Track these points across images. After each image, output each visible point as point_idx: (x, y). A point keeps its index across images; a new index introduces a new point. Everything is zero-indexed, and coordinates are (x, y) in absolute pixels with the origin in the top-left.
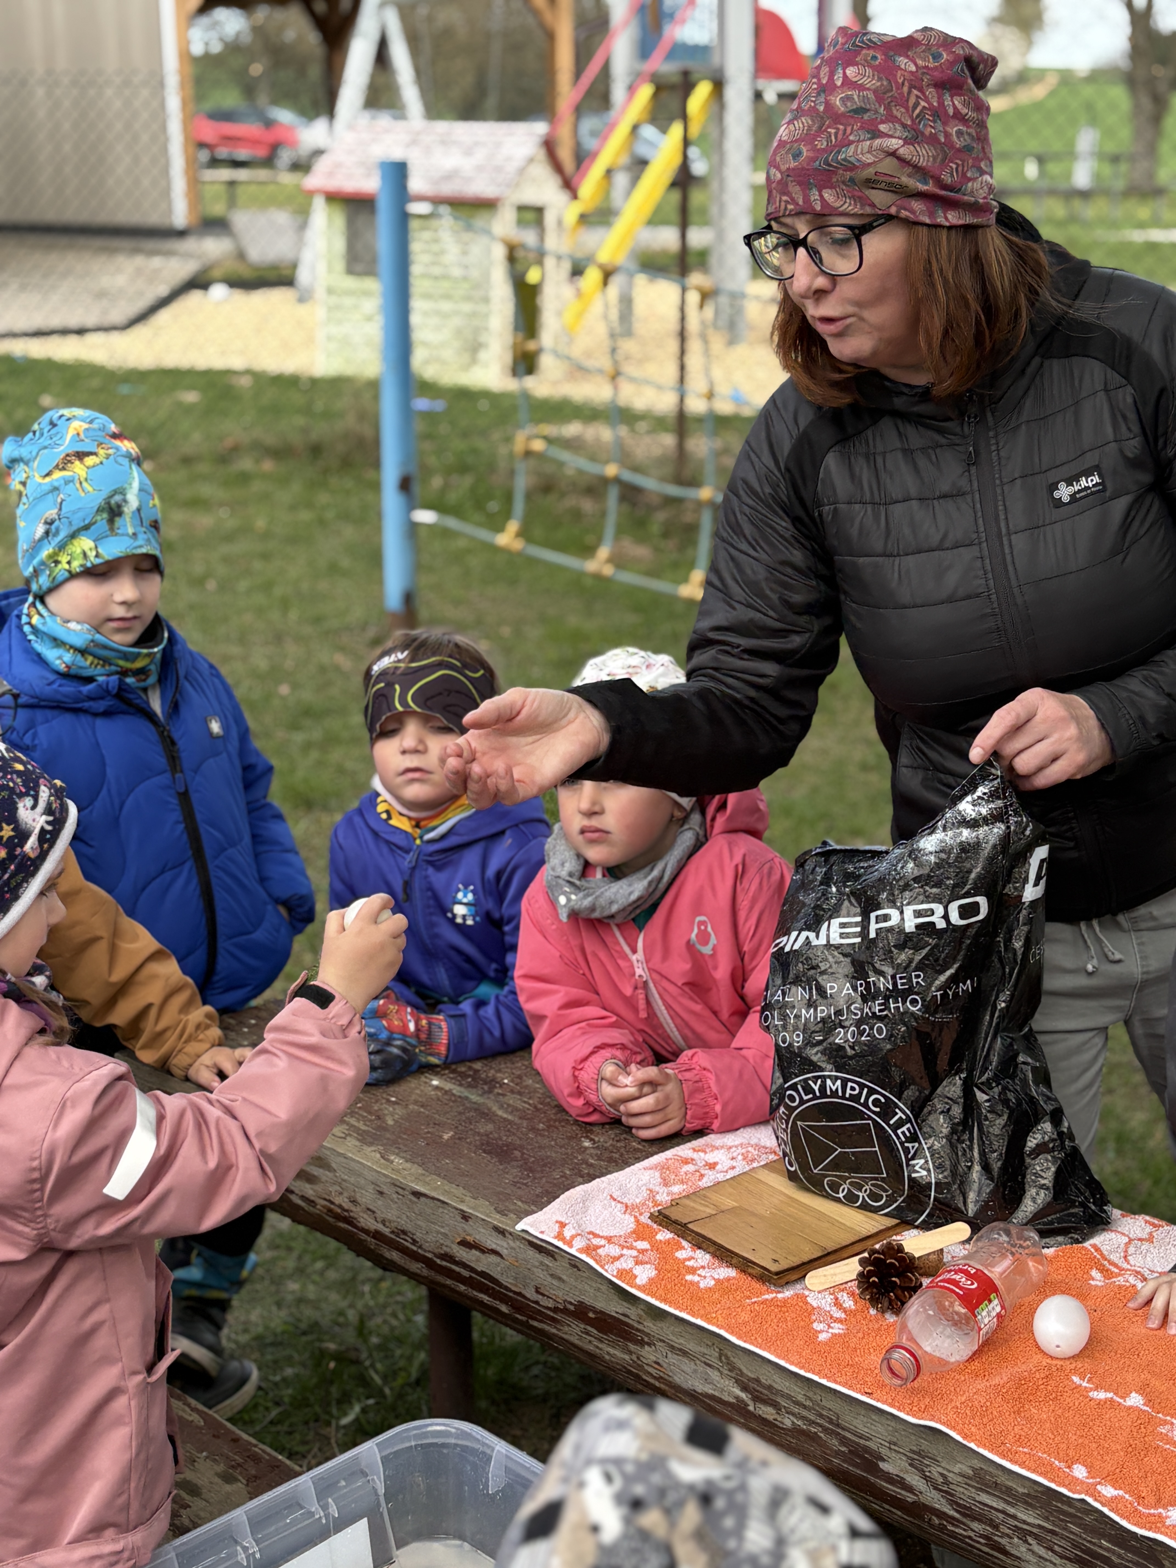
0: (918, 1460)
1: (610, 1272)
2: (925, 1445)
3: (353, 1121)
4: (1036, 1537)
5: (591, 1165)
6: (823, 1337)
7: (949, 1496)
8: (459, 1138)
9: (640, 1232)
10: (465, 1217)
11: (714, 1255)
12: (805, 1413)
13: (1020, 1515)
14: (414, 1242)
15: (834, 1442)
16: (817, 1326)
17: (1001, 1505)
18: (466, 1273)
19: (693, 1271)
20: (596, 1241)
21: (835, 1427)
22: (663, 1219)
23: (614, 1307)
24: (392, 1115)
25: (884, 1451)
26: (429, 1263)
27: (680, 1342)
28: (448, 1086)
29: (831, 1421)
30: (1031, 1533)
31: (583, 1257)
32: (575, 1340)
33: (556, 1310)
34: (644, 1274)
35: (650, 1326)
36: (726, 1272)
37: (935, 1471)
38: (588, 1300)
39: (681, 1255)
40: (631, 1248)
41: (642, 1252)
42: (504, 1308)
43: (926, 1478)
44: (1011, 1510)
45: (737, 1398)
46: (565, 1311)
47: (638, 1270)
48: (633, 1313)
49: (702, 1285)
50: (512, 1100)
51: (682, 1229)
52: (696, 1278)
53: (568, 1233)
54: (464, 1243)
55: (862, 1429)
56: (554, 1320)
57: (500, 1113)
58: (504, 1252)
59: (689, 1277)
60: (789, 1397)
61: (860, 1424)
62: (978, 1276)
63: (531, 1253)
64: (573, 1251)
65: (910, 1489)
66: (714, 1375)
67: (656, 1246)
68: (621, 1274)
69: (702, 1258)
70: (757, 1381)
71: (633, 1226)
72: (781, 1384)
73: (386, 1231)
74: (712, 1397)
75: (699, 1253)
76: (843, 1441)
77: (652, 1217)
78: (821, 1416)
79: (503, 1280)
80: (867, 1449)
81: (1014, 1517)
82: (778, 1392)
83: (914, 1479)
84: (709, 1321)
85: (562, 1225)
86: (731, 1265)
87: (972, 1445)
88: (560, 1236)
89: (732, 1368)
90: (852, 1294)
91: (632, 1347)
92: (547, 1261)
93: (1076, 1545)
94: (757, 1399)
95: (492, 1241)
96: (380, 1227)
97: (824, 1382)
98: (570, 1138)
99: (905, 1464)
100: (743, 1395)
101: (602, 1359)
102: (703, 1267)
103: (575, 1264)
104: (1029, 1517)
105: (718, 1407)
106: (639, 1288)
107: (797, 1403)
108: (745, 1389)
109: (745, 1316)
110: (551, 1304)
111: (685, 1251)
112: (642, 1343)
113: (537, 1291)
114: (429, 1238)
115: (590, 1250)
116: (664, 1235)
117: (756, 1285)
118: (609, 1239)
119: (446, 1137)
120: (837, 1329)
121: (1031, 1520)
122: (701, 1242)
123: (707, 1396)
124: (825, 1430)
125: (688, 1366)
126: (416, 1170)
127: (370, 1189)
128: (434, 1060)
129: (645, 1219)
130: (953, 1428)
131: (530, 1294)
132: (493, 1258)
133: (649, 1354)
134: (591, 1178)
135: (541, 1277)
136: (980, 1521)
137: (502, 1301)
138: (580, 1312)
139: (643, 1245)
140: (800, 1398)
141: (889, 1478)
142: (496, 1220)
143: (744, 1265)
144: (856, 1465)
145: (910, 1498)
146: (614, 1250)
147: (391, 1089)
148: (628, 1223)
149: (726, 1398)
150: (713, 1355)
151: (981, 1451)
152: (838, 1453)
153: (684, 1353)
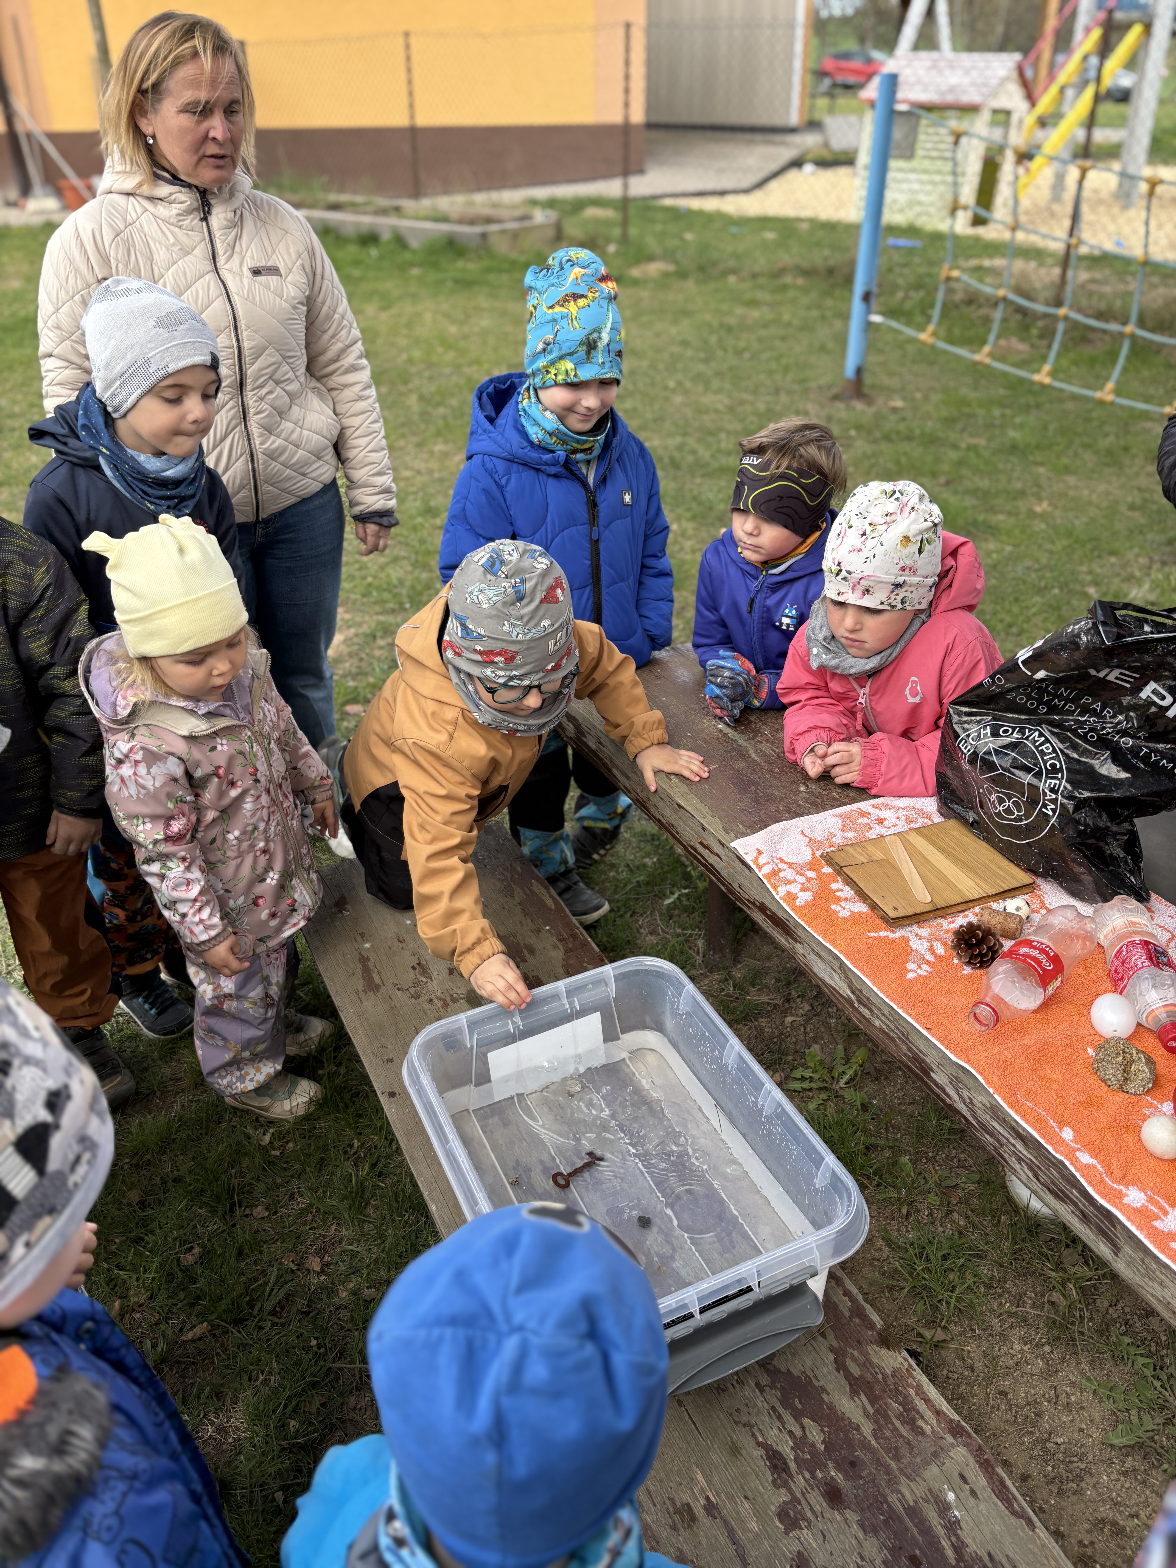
0: (955, 1081)
1: (778, 894)
2: (961, 1075)
4: (1028, 1165)
5: (799, 806)
6: (911, 976)
7: (973, 1112)
8: (720, 770)
9: (812, 865)
10: (704, 829)
11: (855, 893)
12: (887, 1023)
13: (1019, 1148)
14: (678, 833)
15: (904, 1048)
16: (912, 965)
17: (1006, 1134)
18: (703, 861)
19: (838, 901)
20: (780, 866)
21: (905, 1038)
22: (828, 859)
23: (781, 914)
25: (935, 1067)
26: (685, 848)
27: (817, 949)
29: (902, 1035)
30: (1023, 1160)
31: (766, 881)
32: (758, 920)
33: (749, 902)
34: (805, 897)
35: (800, 932)
36: (861, 907)
37: (966, 1094)
38: (767, 904)
39: (835, 886)
40: (803, 875)
41: (809, 880)
42: (722, 888)
43: (959, 1094)
44: (1012, 1140)
45: (848, 995)
46: (754, 904)
47: (800, 895)
49: (840, 915)
50: (766, 747)
51: (839, 870)
52: (838, 908)
53: (761, 859)
54: (703, 844)
55: (922, 1049)
56: (749, 907)
57: (753, 756)
58: (723, 857)
59: (833, 907)
60: (879, 1011)
61: (921, 1045)
64: (758, 872)
65: (949, 1096)
66: (836, 977)
67: (820, 876)
68: (788, 896)
69: (848, 892)
70: (862, 994)
71: (810, 858)
72: (873, 1000)
74: (836, 991)
75: (847, 888)
76: (909, 1049)
77: (824, 854)
78: (898, 1030)
79: (722, 873)
80: (923, 1061)
81: (1014, 1146)
82: (872, 1004)
83: (952, 1092)
84: (833, 944)
85: (760, 853)
86: (864, 903)
87: (991, 1091)
88: (755, 860)
89: (847, 977)
90: (944, 944)
91: (790, 940)
92: (747, 872)
94: (860, 1002)
95: (717, 848)
97: (900, 1011)
98: (793, 782)
99: (947, 1080)
100: (852, 997)
101: (773, 938)
102: (846, 899)
103: (759, 879)
104: (1025, 1152)
105: (836, 995)
106: (795, 909)
107: (884, 1016)
108: (853, 992)
110: (746, 896)
111: (837, 885)
112: (796, 940)
113: (739, 885)
114: (685, 834)
115: (772, 873)
116: (827, 870)
117: (879, 922)
118: (790, 865)
120: (925, 970)
121: (1027, 1155)
122: (850, 882)
123: (832, 987)
124: (900, 1039)
125: (823, 967)
126: (684, 789)
129: (819, 855)
130: (982, 1077)
132: (718, 859)
133: (800, 949)
134: (793, 816)
135: (743, 880)
136: (992, 1135)
137: (721, 883)
138: (763, 908)
139: (811, 874)
140: (884, 1012)
141: (936, 1083)
142: (722, 835)
143: (873, 906)
144: (916, 1067)
145: (948, 1101)
146: (789, 877)
148: (806, 855)
149: (842, 993)
150: (835, 965)
151: (996, 1096)
152: (906, 1055)
153: (820, 959)
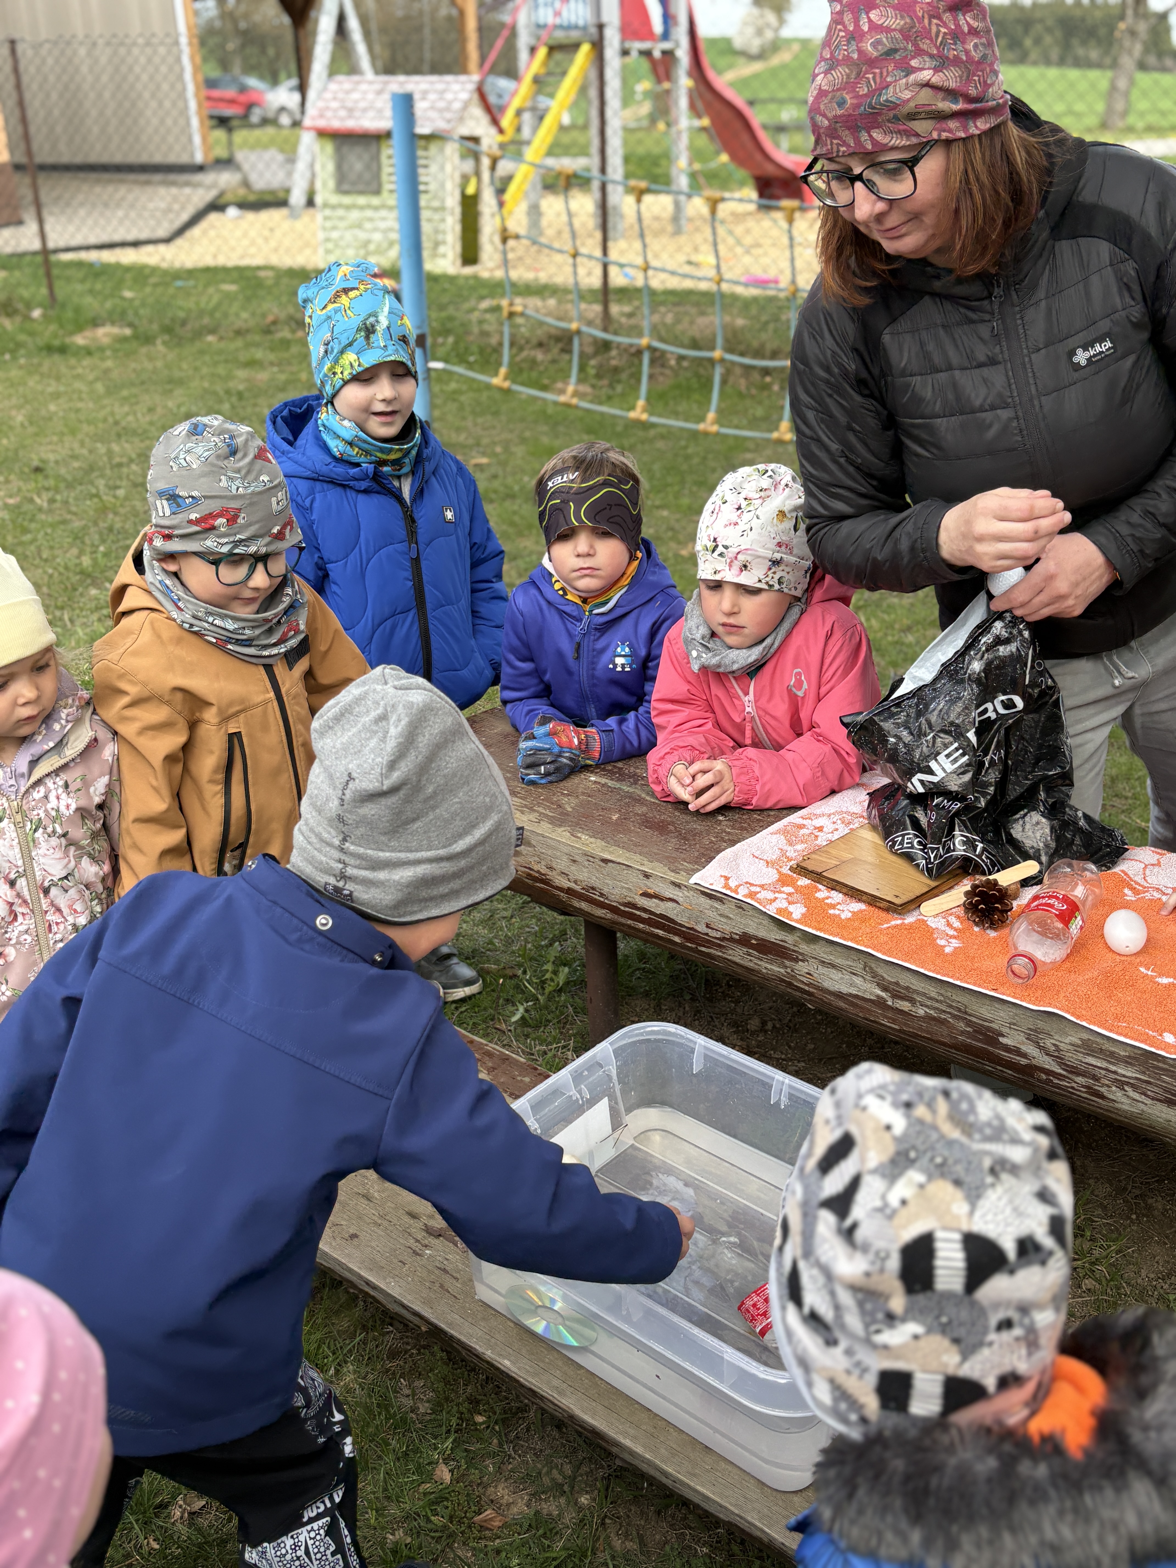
0: (1033, 1036)
1: (771, 910)
2: (1040, 1024)
3: (541, 810)
4: (1132, 1086)
6: (948, 950)
7: (1059, 1059)
8: (624, 818)
9: (783, 880)
10: (647, 876)
11: (845, 894)
12: (937, 1005)
13: (1120, 1071)
14: (602, 895)
15: (961, 1025)
16: (941, 942)
17: (1104, 1065)
18: (645, 916)
19: (833, 906)
20: (753, 889)
21: (962, 1014)
22: (801, 870)
23: (774, 935)
24: (569, 804)
25: (1005, 1030)
26: (614, 910)
27: (828, 958)
28: (603, 781)
29: (959, 1010)
30: (1128, 1084)
31: (749, 901)
32: (737, 959)
33: (723, 939)
34: (797, 911)
35: (804, 948)
36: (859, 906)
37: (1048, 1043)
38: (751, 931)
39: (820, 895)
40: (780, 892)
41: (790, 894)
42: (677, 939)
43: (1040, 1048)
44: (1113, 1068)
45: (878, 996)
46: (731, 940)
47: (791, 908)
48: (790, 939)
49: (843, 916)
51: (818, 877)
52: (837, 912)
53: (732, 883)
54: (645, 895)
55: (988, 1016)
56: (720, 946)
58: (680, 900)
59: (831, 912)
60: (924, 994)
61: (985, 1011)
62: (1066, 900)
63: (703, 900)
64: (739, 897)
65: (1024, 1055)
66: (858, 981)
67: (798, 890)
68: (780, 911)
69: (837, 896)
70: (897, 984)
71: (776, 876)
72: (917, 984)
73: (578, 888)
74: (856, 996)
75: (834, 893)
76: (969, 1023)
77: (791, 869)
78: (951, 1006)
79: (679, 920)
80: (989, 1029)
81: (1115, 1072)
82: (915, 991)
83: (1029, 1049)
84: (857, 943)
85: (727, 879)
86: (860, 900)
87: (1084, 1024)
88: (727, 886)
89: (875, 975)
90: (958, 917)
91: (787, 963)
92: (717, 905)
93: (1166, 1091)
94: (896, 996)
95: (669, 892)
96: (572, 885)
97: (958, 983)
99: (1022, 1038)
100: (883, 994)
101: (759, 972)
102: (840, 903)
103: (741, 905)
104: (1129, 1072)
105: (859, 1002)
106: (797, 921)
107: (931, 998)
108: (885, 989)
109: (883, 938)
110: (719, 935)
111: (823, 893)
112: (796, 960)
113: (708, 926)
114: (615, 891)
115: (752, 895)
116: (803, 882)
117: (883, 914)
118: (763, 887)
119: (615, 817)
120: (955, 943)
121: (1129, 1074)
122: (835, 885)
123: (851, 995)
124: (954, 1017)
125: (835, 975)
126: (600, 843)
127: (565, 858)
128: (589, 762)
129: (786, 870)
130: (1068, 1012)
131: (701, 928)
132: (670, 904)
133: (802, 968)
134: (733, 843)
135: (712, 916)
136: (1084, 1076)
137: (676, 934)
138: (745, 940)
139: (789, 889)
140: (933, 995)
141: (1007, 1048)
142: (672, 876)
143: (872, 900)
144: (979, 1040)
145: (1024, 1061)
146: (770, 895)
147: (562, 784)
148: (772, 875)
149: (868, 996)
150: (859, 967)
151: (1092, 1027)
152: (963, 1033)
153: (833, 966)
